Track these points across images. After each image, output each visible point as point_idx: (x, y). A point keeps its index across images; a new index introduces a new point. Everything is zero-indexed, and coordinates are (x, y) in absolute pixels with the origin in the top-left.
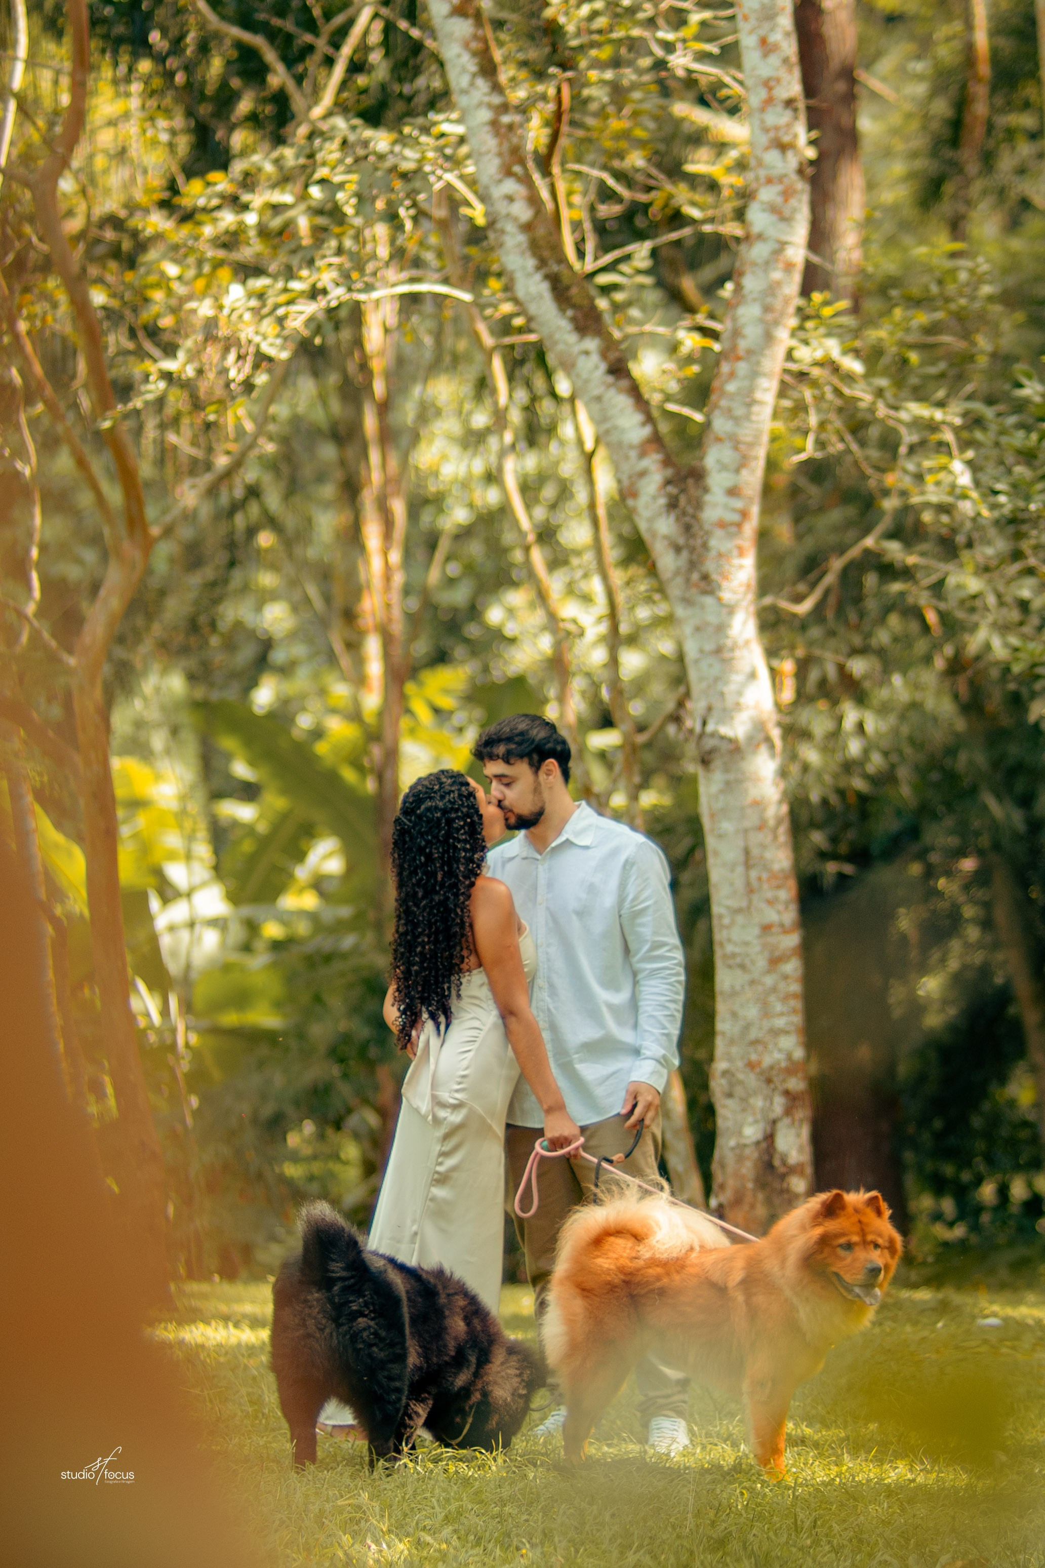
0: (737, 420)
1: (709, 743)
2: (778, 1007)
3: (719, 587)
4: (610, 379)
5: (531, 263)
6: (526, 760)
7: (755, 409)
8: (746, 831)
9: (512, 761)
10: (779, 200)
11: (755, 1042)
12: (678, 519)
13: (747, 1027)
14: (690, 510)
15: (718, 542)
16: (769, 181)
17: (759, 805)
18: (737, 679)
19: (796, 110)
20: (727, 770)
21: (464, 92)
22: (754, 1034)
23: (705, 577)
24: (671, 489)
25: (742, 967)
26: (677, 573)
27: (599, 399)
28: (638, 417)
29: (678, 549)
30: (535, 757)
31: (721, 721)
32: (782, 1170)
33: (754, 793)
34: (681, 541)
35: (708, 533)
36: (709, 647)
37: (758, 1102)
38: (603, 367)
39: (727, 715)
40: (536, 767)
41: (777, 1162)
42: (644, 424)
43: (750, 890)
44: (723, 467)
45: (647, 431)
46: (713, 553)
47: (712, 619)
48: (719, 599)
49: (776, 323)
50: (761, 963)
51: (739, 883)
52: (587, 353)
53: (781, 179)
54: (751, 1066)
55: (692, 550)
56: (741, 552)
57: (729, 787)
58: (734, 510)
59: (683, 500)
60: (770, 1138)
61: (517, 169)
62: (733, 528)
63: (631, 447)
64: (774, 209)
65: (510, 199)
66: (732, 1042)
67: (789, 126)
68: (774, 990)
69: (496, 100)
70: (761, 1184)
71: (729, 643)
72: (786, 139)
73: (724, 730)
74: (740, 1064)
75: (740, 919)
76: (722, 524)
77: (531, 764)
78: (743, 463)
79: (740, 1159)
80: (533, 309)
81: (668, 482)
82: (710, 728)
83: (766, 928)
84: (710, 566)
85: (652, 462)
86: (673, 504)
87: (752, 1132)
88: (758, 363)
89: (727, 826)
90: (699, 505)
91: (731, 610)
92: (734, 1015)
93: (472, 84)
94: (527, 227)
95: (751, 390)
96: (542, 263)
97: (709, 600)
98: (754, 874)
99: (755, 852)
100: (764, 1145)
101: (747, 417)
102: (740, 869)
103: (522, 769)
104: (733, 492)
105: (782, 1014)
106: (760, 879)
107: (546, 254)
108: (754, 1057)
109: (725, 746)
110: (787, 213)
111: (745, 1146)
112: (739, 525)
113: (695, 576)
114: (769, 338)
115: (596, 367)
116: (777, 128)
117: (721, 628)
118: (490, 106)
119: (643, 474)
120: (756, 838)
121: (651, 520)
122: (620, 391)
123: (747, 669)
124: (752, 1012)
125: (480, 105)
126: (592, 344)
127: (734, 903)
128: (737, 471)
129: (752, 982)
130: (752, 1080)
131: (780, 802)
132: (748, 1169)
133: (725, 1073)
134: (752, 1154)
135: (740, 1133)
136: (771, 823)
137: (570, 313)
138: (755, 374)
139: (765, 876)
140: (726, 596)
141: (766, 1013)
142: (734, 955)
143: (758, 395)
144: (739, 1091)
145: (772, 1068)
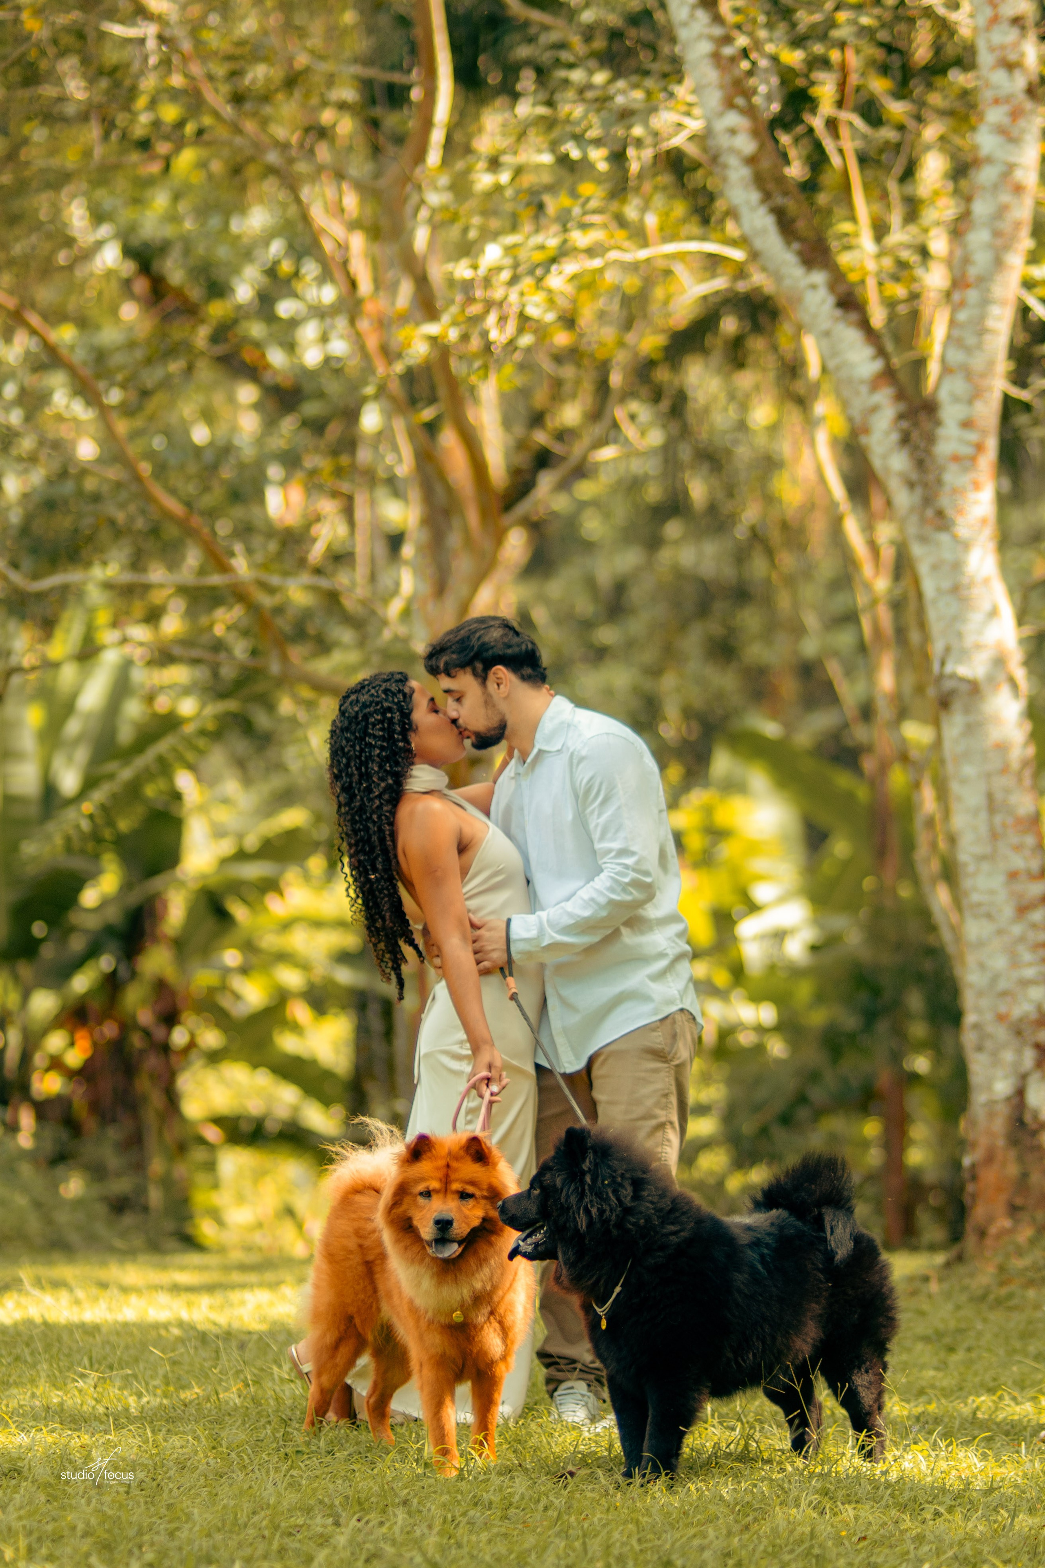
0: (968, 350)
1: (948, 685)
2: (1027, 956)
3: (953, 523)
4: (838, 313)
5: (755, 196)
6: (469, 670)
7: (987, 338)
8: (988, 776)
9: (453, 672)
10: (1006, 121)
11: (1004, 994)
12: (912, 454)
13: (995, 978)
14: (922, 445)
15: (952, 477)
16: (996, 101)
17: (1002, 748)
18: (976, 618)
19: (1023, 28)
20: (967, 711)
21: (685, 24)
22: (1002, 985)
23: (940, 514)
24: (905, 424)
25: (989, 916)
26: (912, 509)
27: (827, 334)
28: (868, 351)
29: (911, 485)
30: (479, 666)
31: (959, 661)
32: (1034, 1126)
33: (995, 734)
34: (914, 476)
35: (942, 469)
36: (946, 584)
37: (1008, 1056)
38: (831, 301)
39: (964, 655)
40: (483, 678)
41: (1028, 1118)
42: (874, 358)
43: (994, 836)
44: (956, 399)
45: (877, 365)
46: (947, 489)
47: (947, 555)
48: (955, 538)
49: (1007, 247)
50: (1008, 911)
51: (983, 829)
52: (813, 287)
53: (1007, 99)
54: (1001, 1018)
55: (926, 485)
56: (977, 486)
57: (972, 729)
58: (968, 443)
59: (915, 435)
60: (1020, 1093)
61: (740, 101)
62: (967, 462)
63: (862, 382)
64: (1002, 131)
65: (733, 132)
66: (980, 994)
67: (1016, 45)
68: (1022, 939)
69: (718, 31)
70: (1013, 1141)
71: (965, 581)
72: (1012, 57)
73: (963, 671)
74: (989, 1017)
75: (985, 866)
76: (956, 458)
77: (475, 674)
78: (976, 394)
79: (991, 1115)
80: (758, 244)
81: (901, 417)
82: (949, 668)
83: (1013, 876)
84: (944, 501)
85: (884, 397)
86: (905, 440)
87: (1002, 1087)
88: (988, 290)
89: (969, 770)
90: (931, 439)
91: (966, 545)
92: (982, 966)
93: (692, 16)
94: (751, 161)
95: (982, 318)
96: (767, 196)
97: (944, 537)
98: (998, 819)
99: (999, 796)
100: (1015, 1101)
101: (979, 346)
102: (983, 815)
103: (466, 681)
104: (967, 424)
105: (1030, 964)
106: (1004, 826)
107: (771, 186)
108: (1003, 1009)
109: (964, 688)
110: (1015, 133)
111: (994, 1102)
112: (973, 459)
113: (930, 513)
114: (998, 263)
115: (823, 301)
116: (1002, 47)
117: (957, 566)
118: (711, 38)
119: (875, 409)
120: (1000, 782)
121: (885, 457)
122: (850, 324)
123: (986, 606)
124: (1000, 963)
125: (700, 37)
126: (819, 277)
127: (979, 850)
128: (970, 402)
129: (1000, 932)
130: (1001, 1033)
131: (1026, 745)
132: (999, 1125)
133: (976, 1026)
134: (1003, 1110)
135: (989, 1088)
136: (1015, 765)
137: (796, 246)
138: (985, 302)
139: (1010, 821)
140: (962, 530)
141: (1015, 963)
142: (979, 905)
143: (990, 323)
144: (989, 1044)
145: (1021, 1020)
